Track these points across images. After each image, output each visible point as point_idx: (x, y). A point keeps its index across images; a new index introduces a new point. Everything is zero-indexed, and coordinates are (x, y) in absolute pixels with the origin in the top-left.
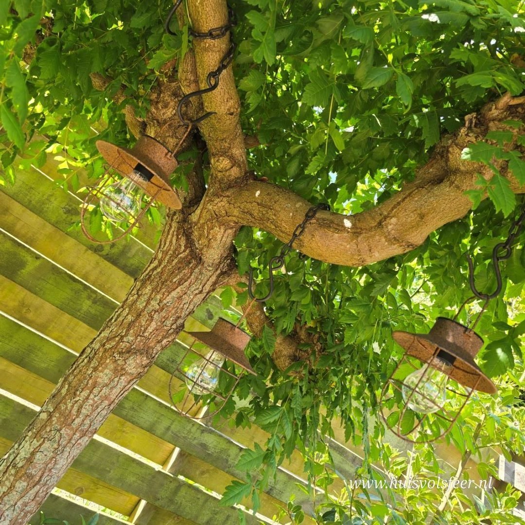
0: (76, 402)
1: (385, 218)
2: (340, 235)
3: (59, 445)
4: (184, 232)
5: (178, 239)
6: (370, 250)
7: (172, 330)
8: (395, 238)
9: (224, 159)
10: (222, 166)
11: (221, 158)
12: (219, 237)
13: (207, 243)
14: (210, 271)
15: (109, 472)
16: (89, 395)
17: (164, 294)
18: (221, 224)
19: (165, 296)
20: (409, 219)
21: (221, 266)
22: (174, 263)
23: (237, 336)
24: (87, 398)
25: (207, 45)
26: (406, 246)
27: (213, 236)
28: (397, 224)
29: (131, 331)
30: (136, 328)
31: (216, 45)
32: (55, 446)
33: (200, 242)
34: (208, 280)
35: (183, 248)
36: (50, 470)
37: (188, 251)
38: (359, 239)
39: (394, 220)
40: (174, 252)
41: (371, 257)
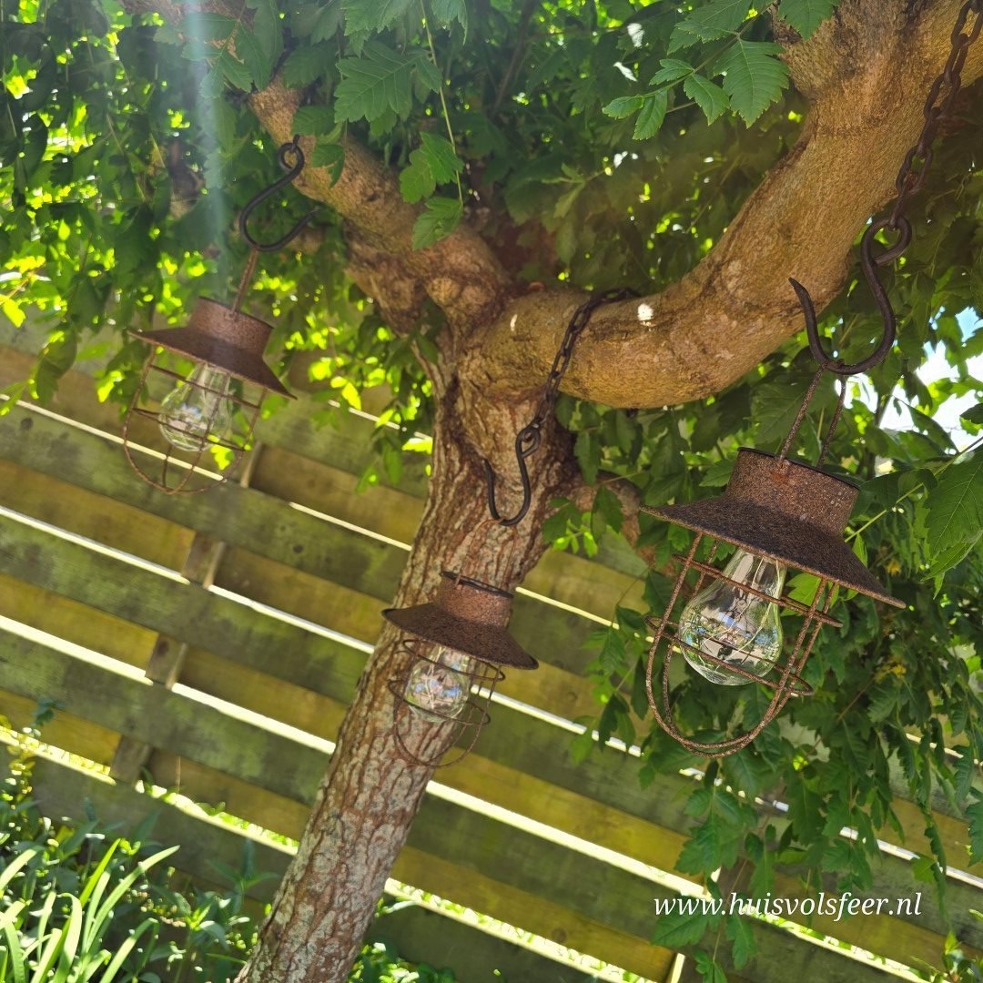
0: (354, 766)
1: (718, 267)
2: (632, 342)
3: (344, 841)
4: (452, 437)
5: (447, 451)
6: (704, 351)
8: (748, 304)
9: (440, 282)
10: (442, 295)
11: (435, 282)
12: (507, 424)
13: (493, 444)
14: (519, 492)
15: (595, 899)
16: (369, 753)
17: (445, 555)
18: (494, 399)
19: (448, 558)
20: (766, 249)
21: (543, 477)
22: (451, 495)
23: (466, 601)
24: (368, 758)
25: (262, 105)
26: (785, 314)
27: (496, 427)
28: (743, 272)
31: (275, 98)
32: (339, 843)
33: (483, 445)
35: (457, 464)
36: (343, 885)
37: (466, 468)
38: (672, 335)
39: (735, 267)
40: (447, 477)
41: (716, 364)
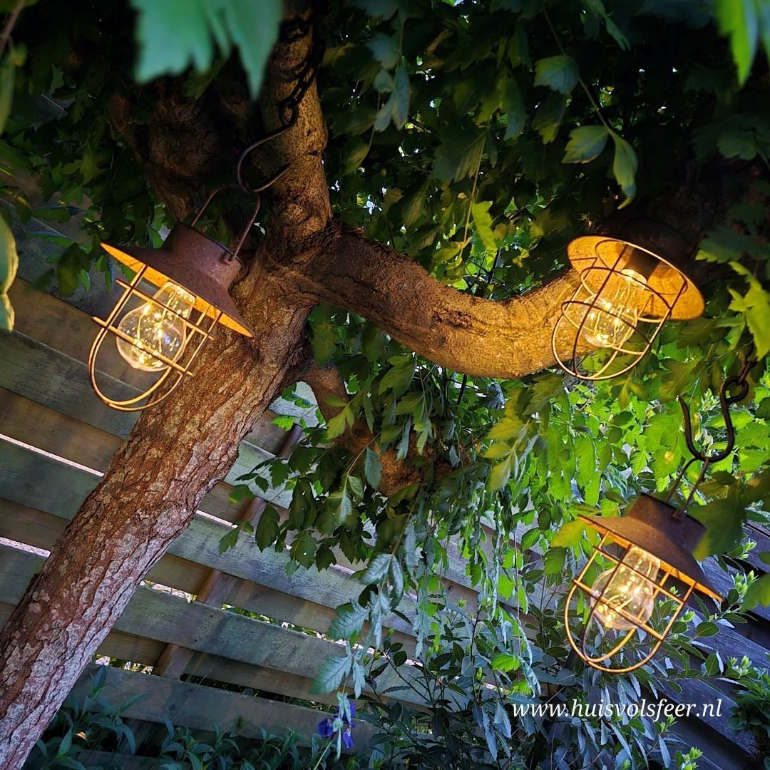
0: (85, 584)
3: (66, 648)
7: (222, 465)
9: (295, 208)
10: (291, 217)
11: (291, 206)
12: (286, 319)
13: (267, 329)
14: (273, 368)
16: (104, 573)
17: (205, 413)
18: (291, 303)
19: (207, 416)
21: (290, 358)
22: (217, 363)
24: (102, 578)
27: (277, 319)
29: (160, 474)
30: (166, 469)
32: (61, 649)
34: (272, 382)
36: (57, 682)
37: (238, 344)
40: (216, 346)
